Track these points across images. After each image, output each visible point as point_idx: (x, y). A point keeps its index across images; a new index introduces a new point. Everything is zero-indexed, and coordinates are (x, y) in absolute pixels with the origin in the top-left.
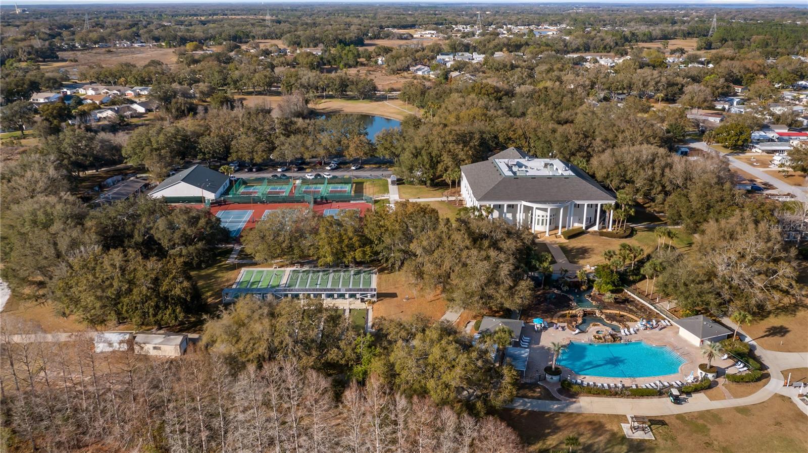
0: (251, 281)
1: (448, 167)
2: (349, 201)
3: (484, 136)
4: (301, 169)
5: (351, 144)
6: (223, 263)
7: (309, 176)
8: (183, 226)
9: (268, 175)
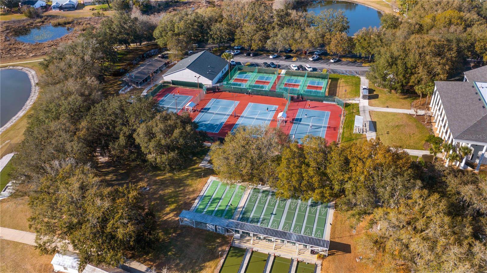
0: (213, 197)
1: (422, 80)
2: (322, 101)
3: (461, 45)
4: (288, 58)
5: (333, 40)
6: (196, 166)
7: (293, 66)
8: (160, 136)
9: (259, 61)
